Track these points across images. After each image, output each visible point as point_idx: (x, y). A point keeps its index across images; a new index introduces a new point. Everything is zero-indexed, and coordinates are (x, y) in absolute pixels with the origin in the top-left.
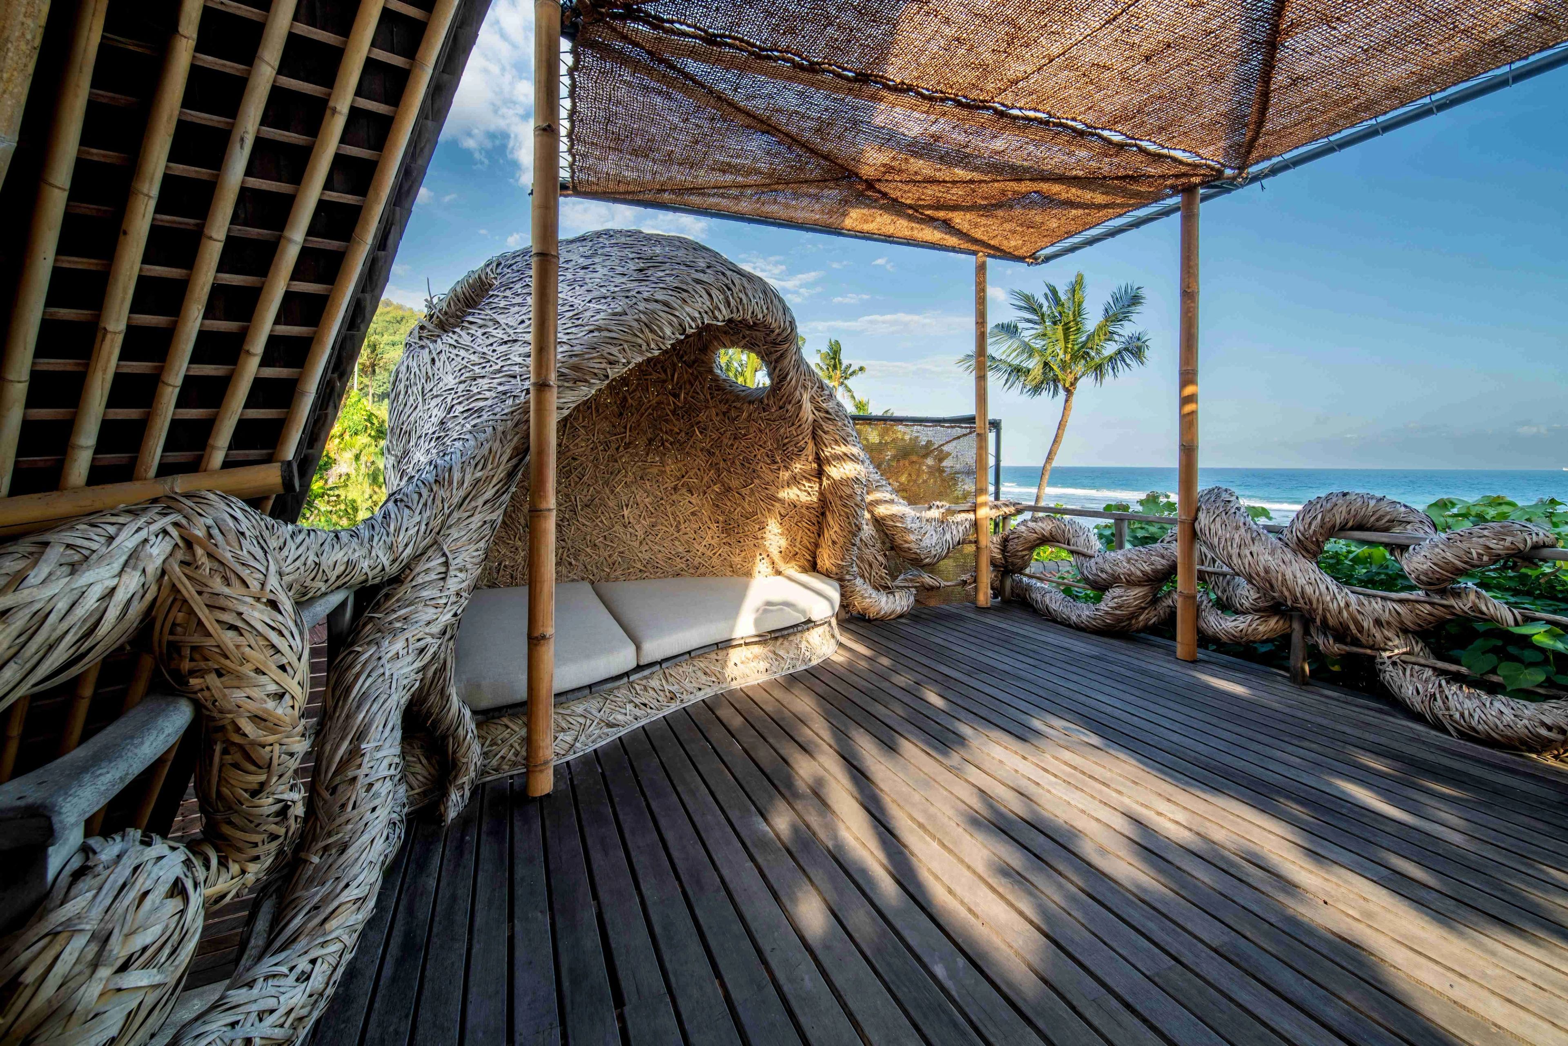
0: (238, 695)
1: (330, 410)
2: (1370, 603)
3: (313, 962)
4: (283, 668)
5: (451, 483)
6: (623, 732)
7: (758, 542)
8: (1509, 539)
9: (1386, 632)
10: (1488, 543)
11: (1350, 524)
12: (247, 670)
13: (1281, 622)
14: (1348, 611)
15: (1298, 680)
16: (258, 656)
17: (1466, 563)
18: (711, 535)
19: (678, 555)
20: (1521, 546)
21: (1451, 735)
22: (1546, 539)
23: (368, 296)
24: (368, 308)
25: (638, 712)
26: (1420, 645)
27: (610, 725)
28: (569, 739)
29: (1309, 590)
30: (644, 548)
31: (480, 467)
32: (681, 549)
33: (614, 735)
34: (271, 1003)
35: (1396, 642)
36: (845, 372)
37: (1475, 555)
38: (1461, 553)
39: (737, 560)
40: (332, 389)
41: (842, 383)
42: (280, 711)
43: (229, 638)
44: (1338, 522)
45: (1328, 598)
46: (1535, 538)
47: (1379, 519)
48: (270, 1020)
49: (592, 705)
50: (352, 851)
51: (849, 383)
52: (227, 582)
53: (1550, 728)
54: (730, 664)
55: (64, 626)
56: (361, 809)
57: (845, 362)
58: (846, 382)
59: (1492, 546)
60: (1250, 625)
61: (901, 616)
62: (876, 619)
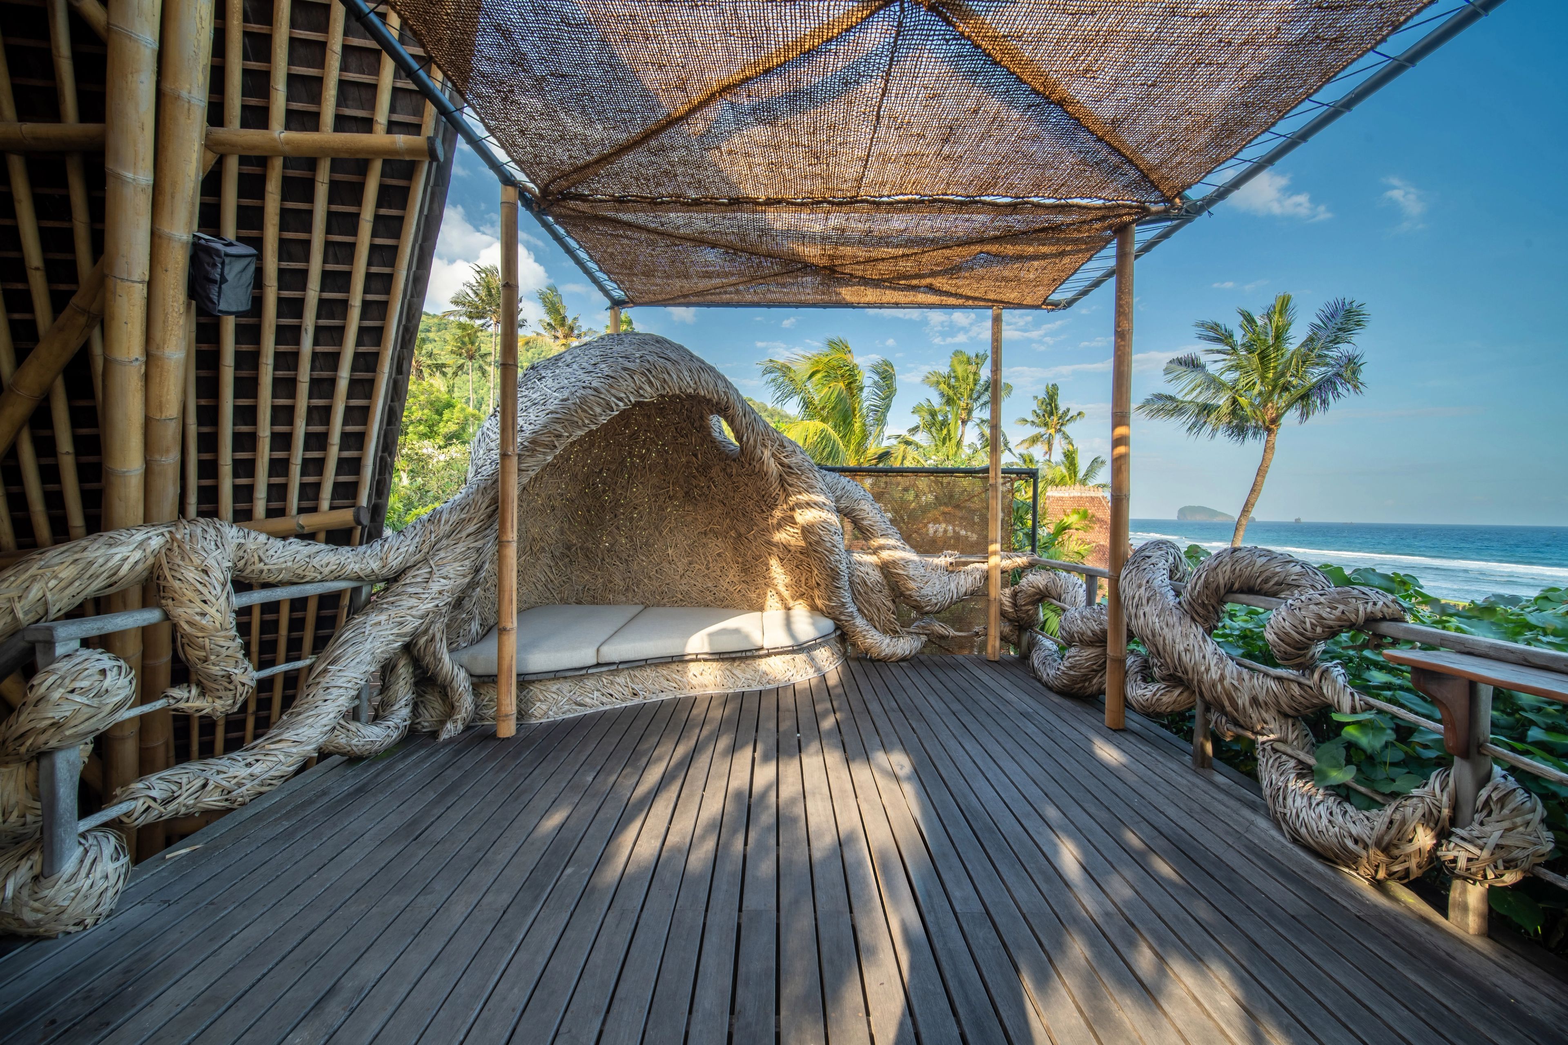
0: (180, 611)
1: (387, 476)
2: (1251, 677)
3: (257, 761)
4: (205, 602)
5: (439, 521)
6: (589, 711)
7: (768, 583)
8: (1341, 607)
9: (1265, 715)
10: (1321, 612)
11: (1236, 586)
12: (185, 599)
13: (1185, 694)
14: (1222, 685)
15: (1202, 762)
16: (190, 594)
17: (1302, 634)
18: (733, 574)
19: (708, 589)
20: (1353, 617)
21: (1284, 836)
22: (1385, 609)
23: (396, 404)
24: (398, 412)
25: (604, 699)
26: (1296, 733)
27: (580, 705)
28: (544, 707)
29: (1186, 658)
30: (684, 581)
31: (465, 511)
32: (710, 585)
33: (581, 712)
34: (224, 769)
35: (1272, 725)
36: (1060, 418)
37: (1308, 625)
38: (1296, 623)
39: (754, 596)
40: (386, 463)
41: (1060, 430)
42: (204, 622)
43: (177, 584)
44: (1222, 582)
45: (1203, 668)
46: (1369, 607)
47: (1266, 581)
48: (222, 776)
49: (566, 686)
50: (300, 717)
51: (1067, 429)
52: (183, 559)
53: (1356, 842)
54: (690, 675)
55: (103, 569)
56: (316, 699)
57: (1062, 408)
58: (1063, 429)
59: (1324, 615)
60: (1154, 694)
61: (904, 659)
62: (879, 660)
